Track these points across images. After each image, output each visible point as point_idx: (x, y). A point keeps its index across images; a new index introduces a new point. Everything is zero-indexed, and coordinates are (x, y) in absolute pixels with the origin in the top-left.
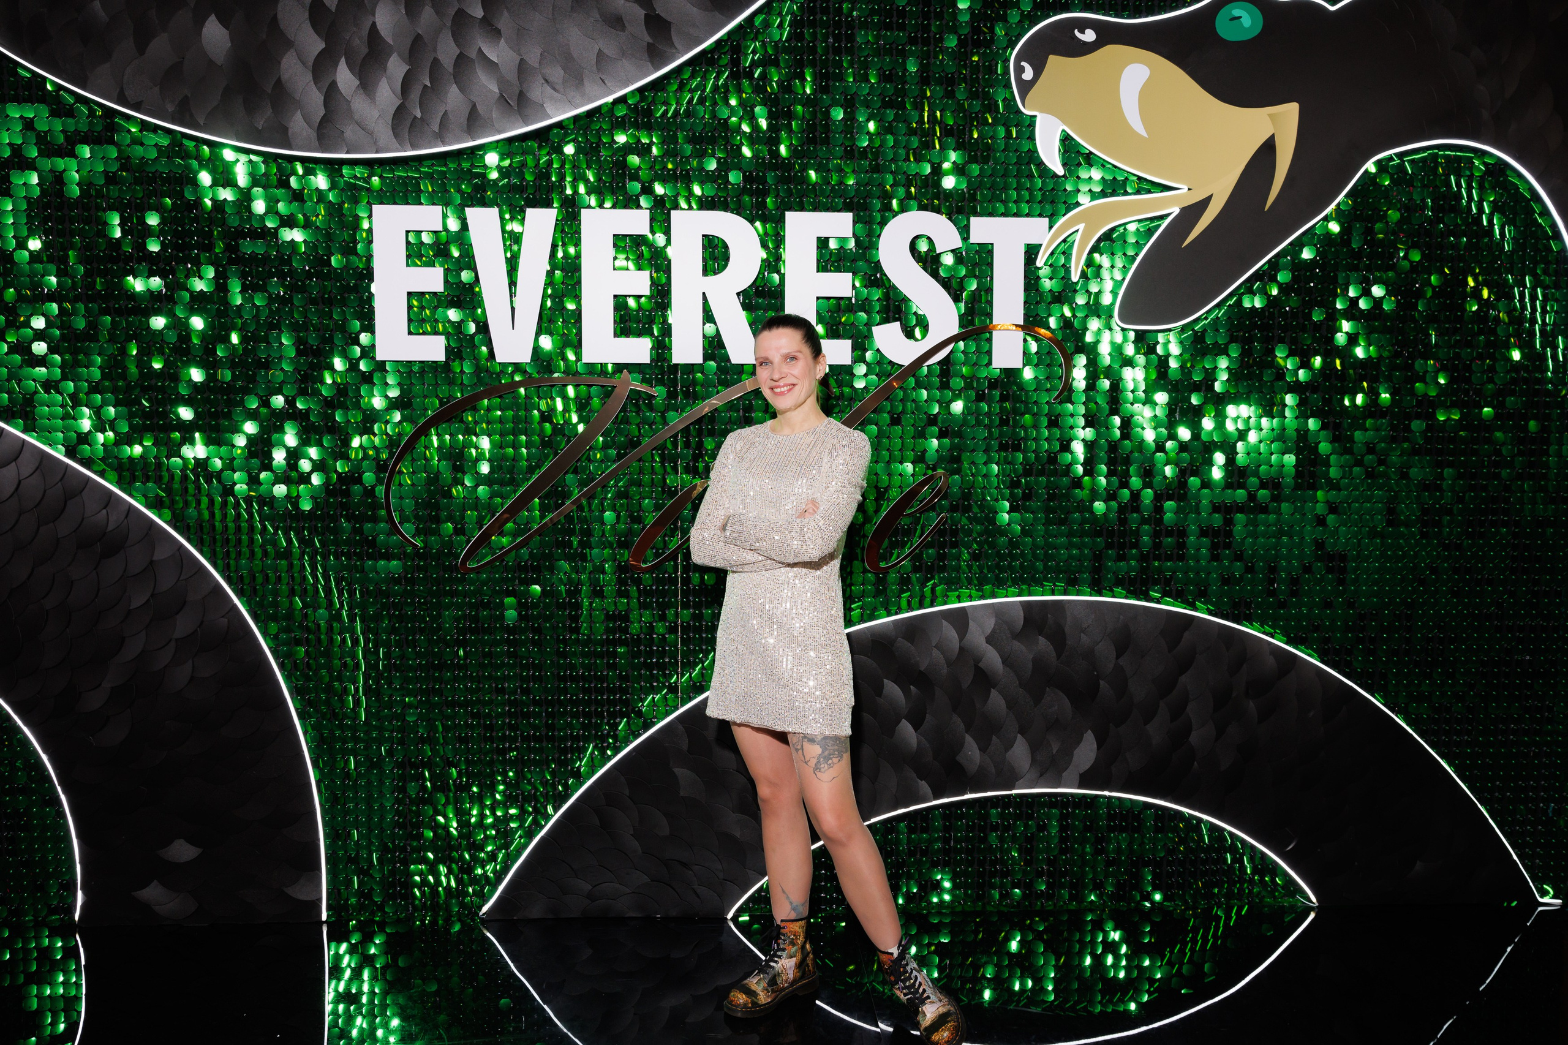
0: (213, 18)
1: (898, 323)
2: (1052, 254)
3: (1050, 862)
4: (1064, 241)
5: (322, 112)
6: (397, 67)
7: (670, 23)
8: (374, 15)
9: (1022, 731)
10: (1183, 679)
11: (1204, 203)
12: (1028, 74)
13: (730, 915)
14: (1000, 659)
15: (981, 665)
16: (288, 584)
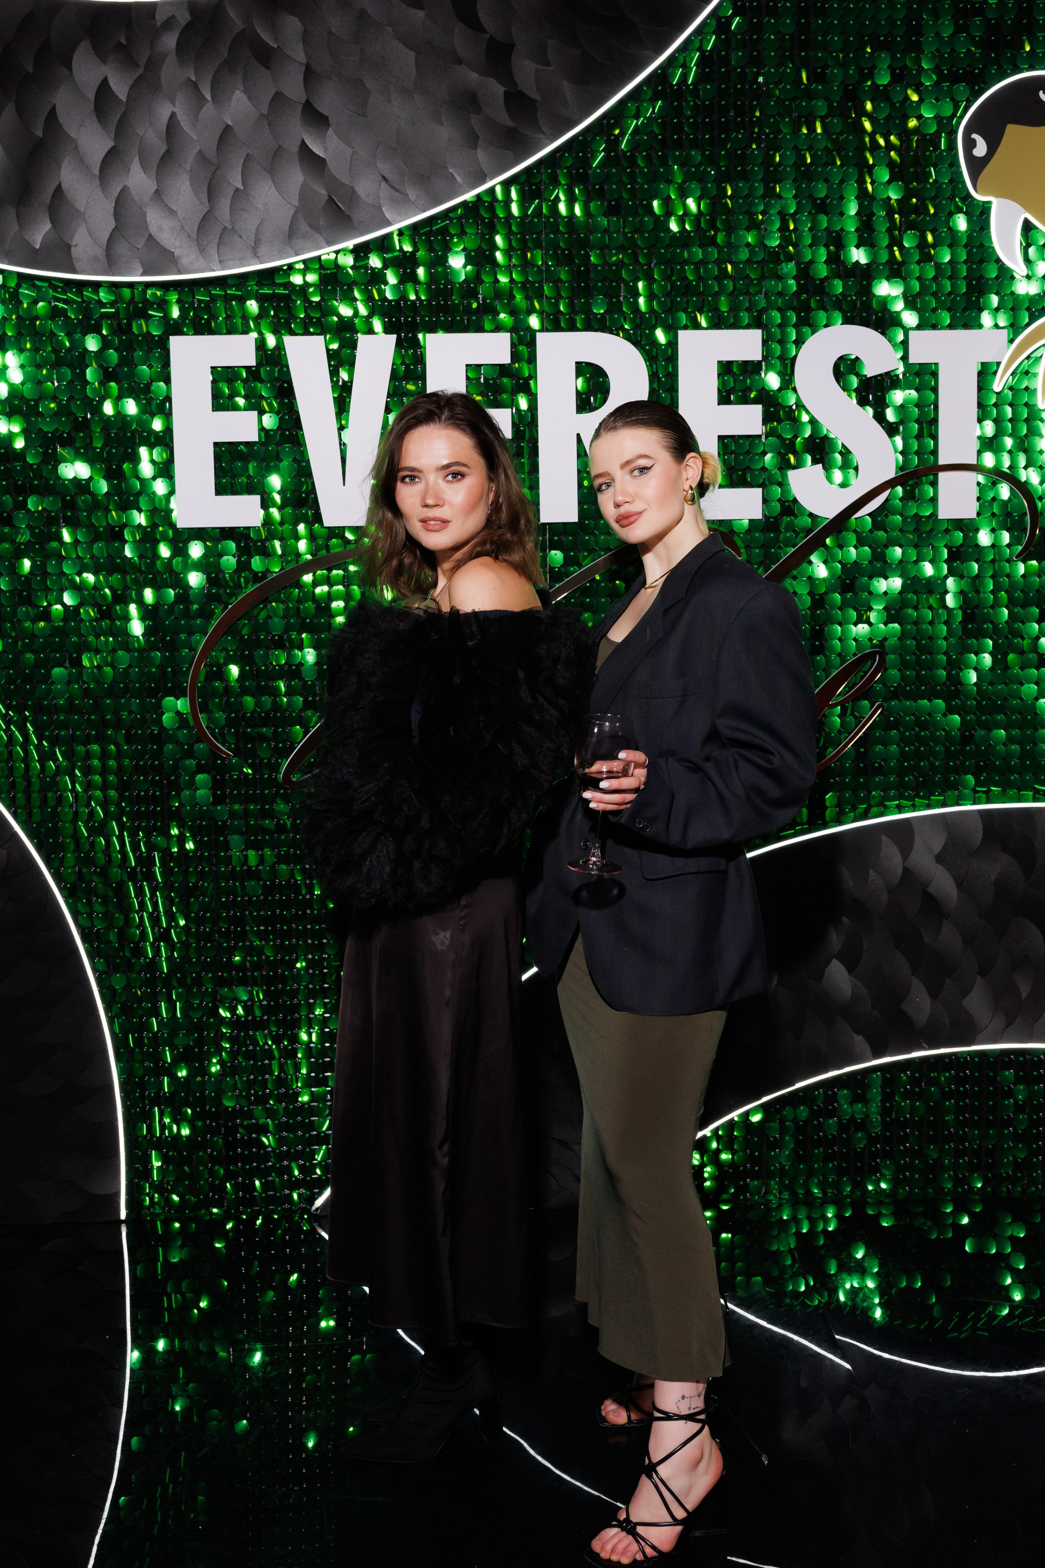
1: (820, 465)
2: (1012, 374)
3: (1017, 1138)
4: (1028, 358)
5: (112, 224)
7: (534, 101)
8: (173, 105)
9: (983, 973)
12: (981, 149)
14: (954, 883)
15: (930, 890)
16: (71, 806)
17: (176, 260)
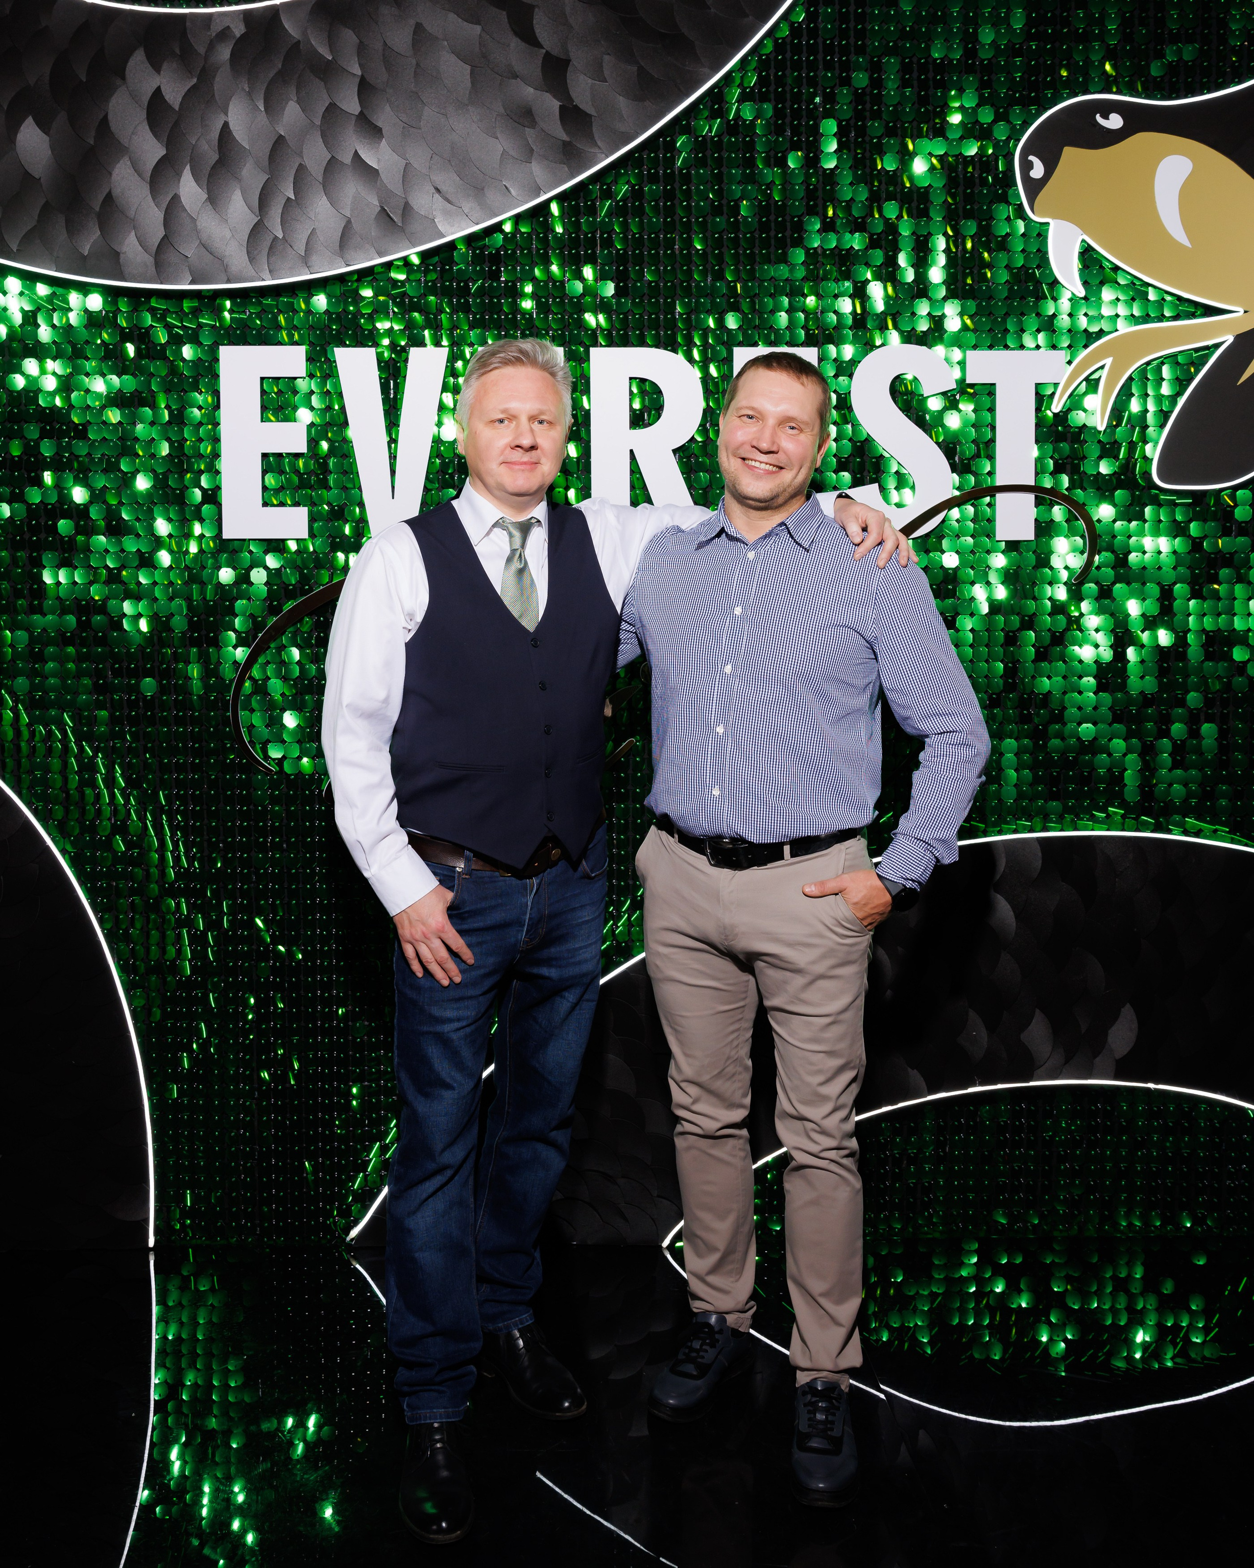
0: (30, 121)
1: (876, 486)
2: (1070, 396)
4: (1087, 379)
5: (161, 233)
6: (253, 176)
7: (590, 116)
8: (226, 114)
9: (1041, 1006)
12: (1038, 171)
13: (666, 1243)
14: (1013, 913)
15: (988, 920)
16: (109, 819)
17: (226, 269)
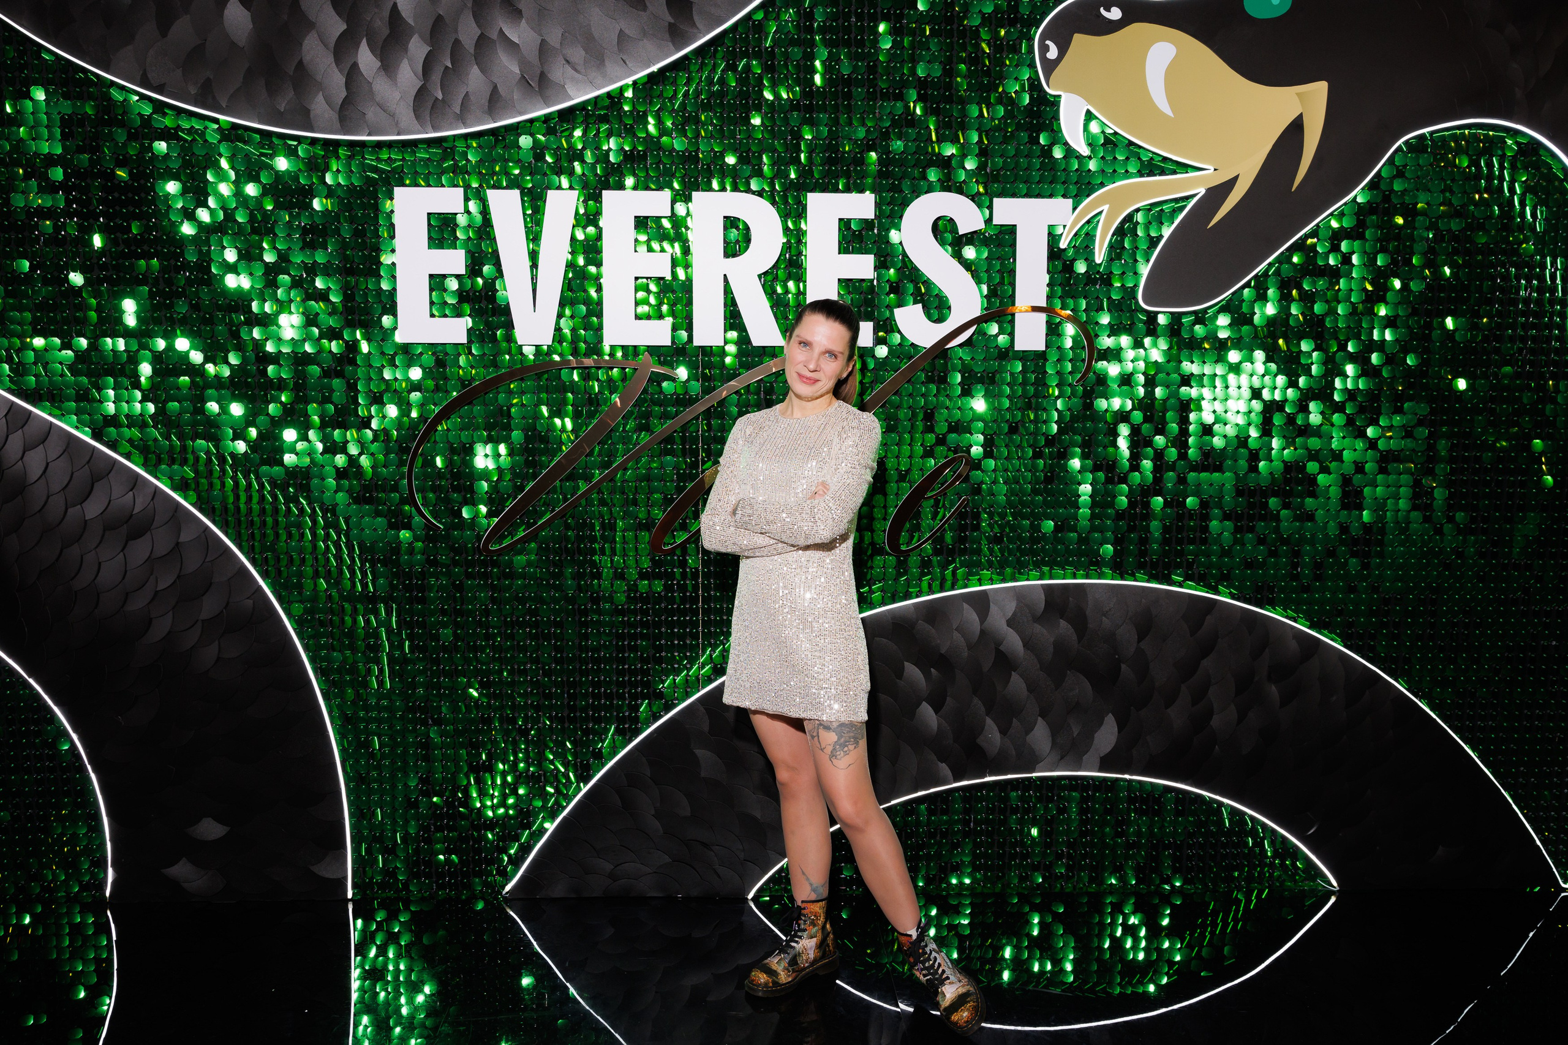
1: (919, 305)
2: (1076, 235)
3: (1070, 845)
4: (1088, 222)
5: (344, 94)
6: (418, 48)
7: (691, 3)
9: (1043, 714)
10: (1206, 663)
11: (1231, 183)
12: (1053, 53)
13: (751, 896)
14: (1021, 643)
15: (1002, 648)
16: (312, 566)
17: (397, 124)
